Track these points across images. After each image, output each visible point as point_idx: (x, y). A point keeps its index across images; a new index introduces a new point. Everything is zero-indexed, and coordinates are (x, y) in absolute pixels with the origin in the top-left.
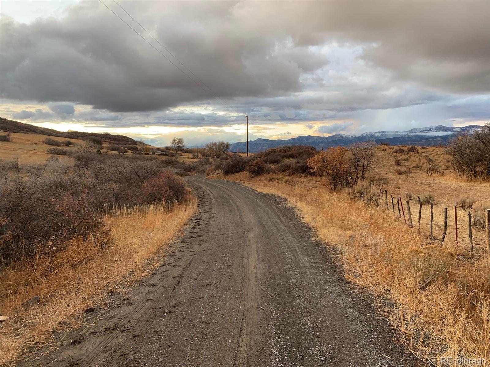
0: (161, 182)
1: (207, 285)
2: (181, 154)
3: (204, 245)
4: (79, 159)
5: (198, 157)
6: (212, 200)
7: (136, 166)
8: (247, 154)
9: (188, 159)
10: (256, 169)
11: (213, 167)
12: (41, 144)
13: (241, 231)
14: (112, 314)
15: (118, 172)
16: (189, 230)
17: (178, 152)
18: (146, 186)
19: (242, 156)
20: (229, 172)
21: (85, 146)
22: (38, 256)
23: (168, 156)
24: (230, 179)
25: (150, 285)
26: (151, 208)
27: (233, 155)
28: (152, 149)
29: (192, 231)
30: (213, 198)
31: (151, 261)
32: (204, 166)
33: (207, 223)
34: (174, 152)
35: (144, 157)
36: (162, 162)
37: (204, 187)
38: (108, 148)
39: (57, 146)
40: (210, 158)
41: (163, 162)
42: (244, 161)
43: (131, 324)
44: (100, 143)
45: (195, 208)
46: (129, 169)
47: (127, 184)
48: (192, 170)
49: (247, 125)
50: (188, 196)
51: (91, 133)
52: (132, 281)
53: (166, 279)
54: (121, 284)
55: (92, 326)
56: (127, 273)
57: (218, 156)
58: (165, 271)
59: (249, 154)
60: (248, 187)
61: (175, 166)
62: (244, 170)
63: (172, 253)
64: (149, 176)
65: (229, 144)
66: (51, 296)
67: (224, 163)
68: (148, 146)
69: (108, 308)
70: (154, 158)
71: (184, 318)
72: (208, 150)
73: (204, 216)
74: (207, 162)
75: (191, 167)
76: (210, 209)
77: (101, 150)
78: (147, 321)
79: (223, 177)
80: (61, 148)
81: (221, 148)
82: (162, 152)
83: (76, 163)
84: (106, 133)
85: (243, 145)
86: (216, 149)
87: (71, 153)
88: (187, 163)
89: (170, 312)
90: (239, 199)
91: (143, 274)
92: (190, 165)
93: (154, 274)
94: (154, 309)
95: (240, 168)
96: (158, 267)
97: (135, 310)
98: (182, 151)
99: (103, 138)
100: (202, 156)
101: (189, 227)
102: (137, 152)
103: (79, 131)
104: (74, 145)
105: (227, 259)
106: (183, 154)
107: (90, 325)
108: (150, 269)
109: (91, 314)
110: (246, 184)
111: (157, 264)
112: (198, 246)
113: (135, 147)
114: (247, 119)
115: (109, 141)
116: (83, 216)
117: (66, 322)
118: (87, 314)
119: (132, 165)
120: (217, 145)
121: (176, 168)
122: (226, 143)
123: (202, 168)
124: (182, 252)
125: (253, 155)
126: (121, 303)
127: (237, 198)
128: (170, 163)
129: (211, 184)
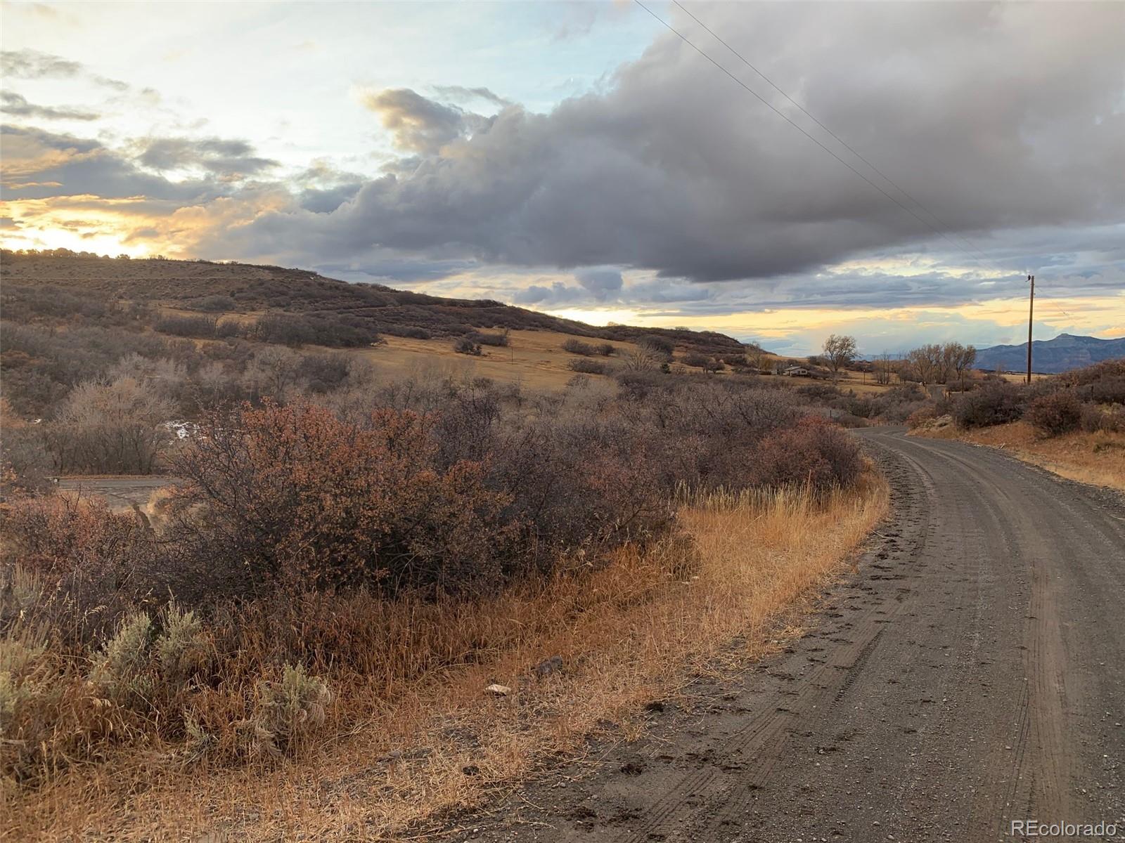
0: (801, 439)
1: (924, 701)
2: (846, 374)
3: (911, 603)
4: (626, 381)
5: (890, 383)
6: (928, 492)
7: (744, 401)
8: (1026, 376)
9: (862, 387)
10: (1054, 418)
11: (931, 408)
12: (559, 352)
13: (1013, 577)
14: (700, 724)
15: (705, 412)
16: (870, 558)
17: (839, 370)
18: (766, 447)
19: (1009, 382)
20: (973, 423)
21: (638, 355)
22: (558, 574)
23: (815, 377)
24: (976, 438)
25: (783, 677)
26: (780, 497)
27: (985, 379)
28: (779, 362)
29: (876, 564)
30: (931, 486)
31: (782, 621)
32: (905, 404)
33: (917, 548)
34: (828, 370)
35: (759, 381)
36: (801, 391)
37: (904, 456)
38: (684, 360)
39: (587, 355)
40: (921, 383)
41: (801, 393)
42: (1019, 394)
43: (742, 757)
44: (668, 350)
45: (885, 507)
46: (728, 406)
47: (724, 439)
48: (872, 413)
49: (1030, 300)
50: (864, 476)
51: (652, 328)
52: (742, 660)
53: (819, 668)
54: (719, 661)
55: (661, 742)
56: (730, 640)
57: (942, 381)
58: (816, 650)
59: (1033, 376)
60: (1031, 465)
61: (830, 402)
62: (1018, 419)
63: (831, 609)
64: (774, 423)
65: (975, 351)
66: (582, 661)
67: (962, 398)
68: (769, 356)
69: (693, 710)
70: (782, 384)
71: (869, 770)
72: (915, 364)
73: (909, 531)
74: (912, 395)
75: (870, 407)
76: (924, 512)
77: (669, 365)
78: (779, 758)
79: (958, 434)
80: (593, 359)
81: (952, 359)
82: (801, 370)
83: (621, 391)
84: (682, 328)
85: (1015, 352)
86: (938, 362)
87: (612, 371)
88: (860, 396)
89: (833, 749)
90: (1005, 494)
91: (766, 648)
92: (867, 401)
93: (790, 652)
94: (795, 735)
95: (1006, 413)
96: (800, 637)
97: (751, 727)
98: (848, 366)
99: (675, 338)
100: (898, 379)
101: (871, 553)
102: (746, 369)
103: (628, 324)
104: (619, 354)
105: (976, 644)
106: (851, 374)
107: (657, 740)
108: (780, 640)
109: (659, 717)
110: (1024, 456)
111: (797, 630)
112: (896, 601)
113: (741, 357)
114: (1033, 284)
115: (687, 345)
116: (639, 502)
117: (609, 723)
118: (651, 713)
119: (735, 397)
120: (940, 353)
121: (834, 408)
122: (965, 346)
123: (898, 409)
124: (855, 609)
125: (1046, 380)
126: (719, 704)
127: (999, 492)
128: (818, 394)
129: (923, 449)
